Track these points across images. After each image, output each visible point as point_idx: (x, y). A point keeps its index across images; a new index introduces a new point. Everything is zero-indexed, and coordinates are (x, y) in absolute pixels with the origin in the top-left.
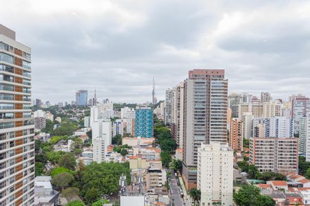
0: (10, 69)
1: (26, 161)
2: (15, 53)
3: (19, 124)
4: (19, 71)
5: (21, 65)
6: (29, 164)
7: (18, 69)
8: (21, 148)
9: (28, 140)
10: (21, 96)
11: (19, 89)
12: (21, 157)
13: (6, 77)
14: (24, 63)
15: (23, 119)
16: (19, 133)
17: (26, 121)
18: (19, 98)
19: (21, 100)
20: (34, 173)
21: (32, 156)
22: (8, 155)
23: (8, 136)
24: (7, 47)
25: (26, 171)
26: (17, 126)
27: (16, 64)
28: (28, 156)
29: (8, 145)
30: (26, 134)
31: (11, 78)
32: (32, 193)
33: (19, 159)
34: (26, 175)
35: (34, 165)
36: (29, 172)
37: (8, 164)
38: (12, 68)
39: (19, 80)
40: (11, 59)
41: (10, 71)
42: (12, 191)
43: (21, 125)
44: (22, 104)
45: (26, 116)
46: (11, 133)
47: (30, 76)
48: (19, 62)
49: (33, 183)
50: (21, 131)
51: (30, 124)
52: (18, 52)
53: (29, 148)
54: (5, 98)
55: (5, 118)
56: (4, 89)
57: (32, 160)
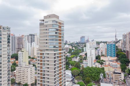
0: (57, 30)
1: (63, 64)
2: (59, 24)
3: (60, 50)
4: (60, 31)
5: (61, 28)
6: (64, 65)
7: (60, 30)
8: (61, 59)
9: (63, 56)
10: (61, 39)
11: (60, 37)
12: (61, 62)
13: (56, 33)
14: (62, 27)
15: (61, 48)
16: (60, 53)
17: (63, 49)
18: (60, 40)
19: (61, 41)
20: (65, 69)
21: (64, 62)
22: (57, 61)
23: (57, 54)
24: (56, 22)
25: (62, 68)
26: (60, 51)
27: (59, 28)
28: (63, 62)
29: (57, 58)
30: (63, 54)
31: (58, 33)
32: (65, 76)
33: (60, 63)
34: (63, 69)
35: (65, 66)
36: (63, 68)
37: (57, 65)
38: (58, 29)
39: (60, 34)
40: (58, 26)
41: (57, 31)
42: (58, 75)
43: (61, 50)
44: (61, 43)
45: (62, 47)
46: (58, 53)
47: (64, 32)
48: (60, 27)
49: (65, 73)
50: (61, 53)
51: (64, 50)
52: (60, 23)
53: (63, 59)
54: (56, 41)
55: (56, 48)
56: (56, 37)
57: (65, 64)
